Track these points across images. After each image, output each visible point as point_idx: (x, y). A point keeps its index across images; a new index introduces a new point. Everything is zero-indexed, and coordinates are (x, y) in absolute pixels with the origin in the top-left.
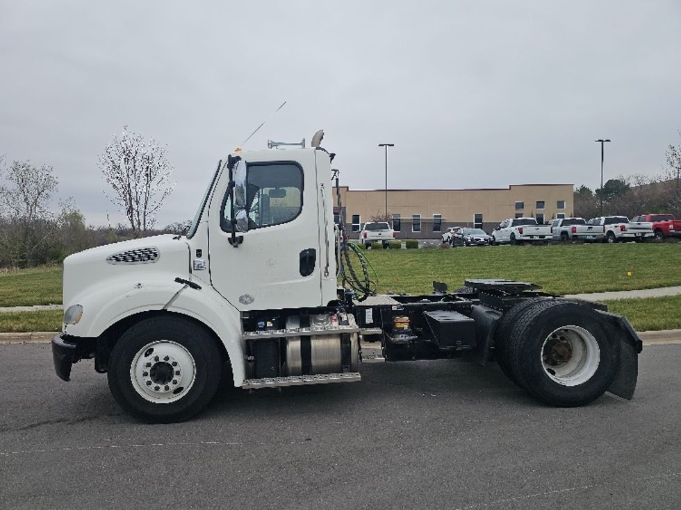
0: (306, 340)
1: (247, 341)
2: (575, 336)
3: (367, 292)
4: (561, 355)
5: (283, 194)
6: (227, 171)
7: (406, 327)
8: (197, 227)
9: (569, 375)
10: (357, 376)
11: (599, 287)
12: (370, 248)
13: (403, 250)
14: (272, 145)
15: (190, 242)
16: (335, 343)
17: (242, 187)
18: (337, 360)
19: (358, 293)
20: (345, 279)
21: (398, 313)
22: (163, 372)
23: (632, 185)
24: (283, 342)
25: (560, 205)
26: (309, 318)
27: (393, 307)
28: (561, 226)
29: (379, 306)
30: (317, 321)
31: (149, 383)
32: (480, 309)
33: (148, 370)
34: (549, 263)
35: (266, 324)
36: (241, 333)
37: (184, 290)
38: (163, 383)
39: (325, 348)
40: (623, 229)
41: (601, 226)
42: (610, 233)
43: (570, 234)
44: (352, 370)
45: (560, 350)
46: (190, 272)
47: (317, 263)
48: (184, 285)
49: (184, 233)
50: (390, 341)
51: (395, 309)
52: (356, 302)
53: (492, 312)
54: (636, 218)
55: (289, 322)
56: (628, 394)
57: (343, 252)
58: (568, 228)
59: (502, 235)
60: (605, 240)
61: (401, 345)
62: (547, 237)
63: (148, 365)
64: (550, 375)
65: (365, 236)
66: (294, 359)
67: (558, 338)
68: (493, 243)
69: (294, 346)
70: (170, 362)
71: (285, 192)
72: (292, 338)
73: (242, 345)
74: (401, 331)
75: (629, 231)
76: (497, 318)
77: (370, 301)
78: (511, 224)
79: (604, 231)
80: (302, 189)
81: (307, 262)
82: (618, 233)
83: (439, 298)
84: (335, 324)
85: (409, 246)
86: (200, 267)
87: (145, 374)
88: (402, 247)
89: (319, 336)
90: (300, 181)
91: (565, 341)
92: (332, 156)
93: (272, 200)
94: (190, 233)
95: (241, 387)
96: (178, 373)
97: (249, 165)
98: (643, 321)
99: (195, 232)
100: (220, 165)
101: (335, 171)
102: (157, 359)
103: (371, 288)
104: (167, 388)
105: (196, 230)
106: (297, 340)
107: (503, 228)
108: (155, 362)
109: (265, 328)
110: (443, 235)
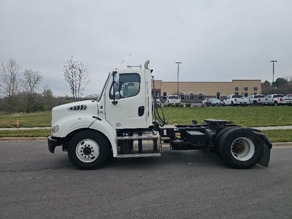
0: (140, 140)
1: (118, 140)
2: (246, 142)
3: (164, 123)
4: (239, 149)
5: (133, 85)
6: (112, 77)
7: (179, 137)
8: (101, 97)
9: (243, 157)
10: (159, 155)
11: (267, 124)
12: (170, 107)
13: (185, 107)
14: (129, 67)
15: (98, 103)
16: (151, 142)
17: (117, 83)
18: (152, 148)
19: (161, 123)
20: (156, 118)
21: (176, 132)
22: (87, 151)
23: (288, 81)
24: (132, 141)
25: (255, 89)
26: (141, 132)
27: (174, 129)
28: (254, 98)
29: (169, 128)
30: (144, 134)
31: (82, 155)
32: (208, 130)
33: (82, 150)
34: (247, 114)
35: (125, 134)
36: (116, 137)
37: (96, 121)
38: (88, 155)
39: (147, 144)
40: (281, 100)
41: (272, 98)
42: (276, 101)
43: (258, 102)
44: (158, 152)
45: (239, 147)
46: (98, 114)
47: (145, 112)
48: (96, 119)
49: (96, 99)
50: (173, 142)
51: (175, 130)
52: (160, 127)
53: (212, 132)
54: (288, 95)
55: (134, 133)
56: (266, 165)
57: (155, 108)
58: (257, 99)
59: (228, 102)
60: (273, 105)
61: (178, 144)
62: (247, 103)
63: (82, 148)
64: (235, 157)
65: (168, 102)
66: (136, 148)
67: (239, 142)
68: (224, 105)
69: (136, 143)
70: (90, 147)
71: (134, 84)
72: (135, 139)
73: (116, 142)
74: (177, 139)
75: (284, 101)
76: (214, 134)
77: (165, 127)
78: (231, 97)
79: (273, 101)
80: (140, 82)
81: (141, 111)
82: (279, 102)
83: (194, 126)
84: (152, 135)
85: (187, 106)
86: (101, 113)
87: (81, 151)
88: (184, 107)
89: (145, 139)
90: (139, 80)
91: (241, 144)
92: (152, 71)
93: (129, 87)
94: (98, 99)
95: (116, 157)
96: (93, 151)
97: (120, 75)
98: (282, 139)
99: (100, 99)
100: (109, 75)
101: (153, 77)
102: (85, 146)
103: (166, 121)
104: (89, 157)
105: (100, 98)
106: (137, 140)
107: (229, 99)
108: (85, 147)
109: (125, 136)
110: (203, 101)
